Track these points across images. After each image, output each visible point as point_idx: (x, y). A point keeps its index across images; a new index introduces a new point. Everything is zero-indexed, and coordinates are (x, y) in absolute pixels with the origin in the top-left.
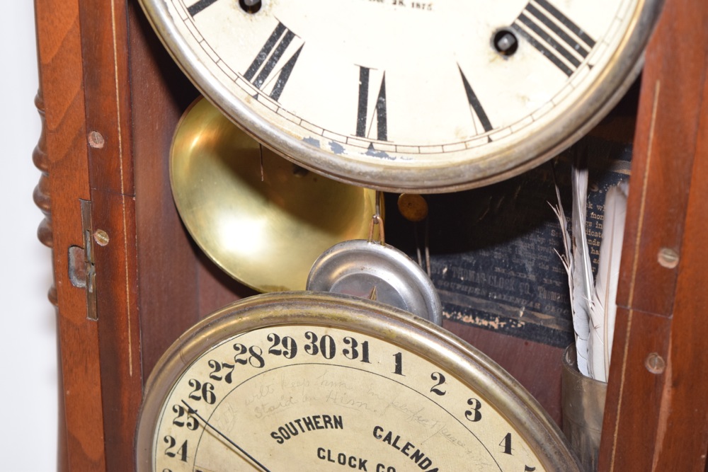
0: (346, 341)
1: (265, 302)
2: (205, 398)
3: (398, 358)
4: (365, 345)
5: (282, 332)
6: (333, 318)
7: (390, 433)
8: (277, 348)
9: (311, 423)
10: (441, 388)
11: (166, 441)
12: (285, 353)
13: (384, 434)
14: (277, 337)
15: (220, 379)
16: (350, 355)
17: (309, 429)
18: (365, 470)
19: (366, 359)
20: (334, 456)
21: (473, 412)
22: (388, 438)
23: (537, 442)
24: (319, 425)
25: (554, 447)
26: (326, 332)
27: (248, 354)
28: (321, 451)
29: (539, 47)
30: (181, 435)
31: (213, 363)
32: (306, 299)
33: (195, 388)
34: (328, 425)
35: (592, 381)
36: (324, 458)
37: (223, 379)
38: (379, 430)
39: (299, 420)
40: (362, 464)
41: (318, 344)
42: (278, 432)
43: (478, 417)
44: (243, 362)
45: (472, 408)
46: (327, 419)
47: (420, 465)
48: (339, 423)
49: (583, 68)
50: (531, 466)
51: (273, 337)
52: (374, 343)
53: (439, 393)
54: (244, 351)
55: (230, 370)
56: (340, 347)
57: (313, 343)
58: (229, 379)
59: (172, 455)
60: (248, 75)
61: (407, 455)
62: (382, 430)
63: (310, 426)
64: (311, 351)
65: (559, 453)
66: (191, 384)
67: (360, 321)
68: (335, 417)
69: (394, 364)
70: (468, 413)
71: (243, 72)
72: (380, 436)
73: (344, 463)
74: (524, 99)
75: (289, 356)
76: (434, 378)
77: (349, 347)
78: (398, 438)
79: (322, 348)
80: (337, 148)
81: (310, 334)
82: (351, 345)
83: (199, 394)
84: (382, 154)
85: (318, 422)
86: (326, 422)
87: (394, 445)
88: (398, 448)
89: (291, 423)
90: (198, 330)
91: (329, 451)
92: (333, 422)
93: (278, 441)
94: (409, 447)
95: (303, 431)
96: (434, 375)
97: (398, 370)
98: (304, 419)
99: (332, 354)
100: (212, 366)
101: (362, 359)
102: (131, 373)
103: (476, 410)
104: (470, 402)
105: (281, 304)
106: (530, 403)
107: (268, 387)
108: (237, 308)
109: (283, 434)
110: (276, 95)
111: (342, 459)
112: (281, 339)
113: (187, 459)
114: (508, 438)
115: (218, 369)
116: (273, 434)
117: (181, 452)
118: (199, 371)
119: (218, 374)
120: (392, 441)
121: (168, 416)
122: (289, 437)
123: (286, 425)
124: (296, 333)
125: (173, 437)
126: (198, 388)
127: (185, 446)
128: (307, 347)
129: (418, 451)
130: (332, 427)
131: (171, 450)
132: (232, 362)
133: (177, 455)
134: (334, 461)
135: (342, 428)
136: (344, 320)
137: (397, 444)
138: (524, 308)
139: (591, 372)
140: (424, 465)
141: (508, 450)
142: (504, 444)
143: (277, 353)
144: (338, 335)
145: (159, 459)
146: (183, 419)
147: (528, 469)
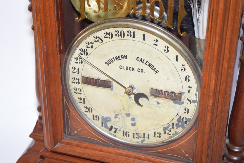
0: (128, 32)
1: (103, 22)
2: (85, 54)
3: (144, 35)
4: (134, 33)
5: (108, 31)
6: (124, 25)
7: (142, 59)
8: (107, 36)
9: (117, 58)
10: (157, 43)
11: (73, 68)
12: (109, 37)
13: (140, 59)
14: (107, 33)
15: (89, 47)
16: (129, 36)
17: (117, 60)
18: (134, 71)
19: (134, 37)
20: (125, 68)
21: (166, 50)
22: (141, 60)
23: (186, 56)
24: (120, 59)
25: (191, 57)
26: (122, 30)
27: (98, 39)
28: (121, 67)
30: (77, 66)
31: (87, 43)
32: (116, 20)
33: (81, 51)
34: (123, 58)
35: (199, 39)
36: (121, 68)
37: (90, 47)
38: (138, 58)
39: (114, 58)
40: (133, 69)
41: (119, 33)
42: (107, 62)
43: (168, 51)
44: (96, 41)
46: (122, 56)
47: (151, 68)
48: (126, 57)
50: (184, 64)
51: (105, 33)
52: (136, 31)
53: (156, 45)
54: (97, 38)
55: (92, 44)
56: (126, 34)
57: (118, 33)
58: (92, 47)
59: (74, 72)
61: (147, 65)
62: (139, 58)
63: (117, 59)
64: (117, 36)
65: (192, 59)
66: (80, 50)
67: (132, 25)
68: (125, 56)
69: (142, 37)
70: (165, 50)
72: (139, 60)
73: (128, 69)
75: (110, 38)
76: (154, 41)
77: (129, 34)
78: (144, 60)
79: (120, 35)
81: (117, 31)
82: (129, 33)
83: (83, 53)
85: (120, 58)
86: (122, 57)
87: (143, 62)
88: (144, 63)
89: (111, 59)
90: (82, 32)
91: (123, 66)
92: (124, 57)
93: (107, 65)
94: (147, 62)
95: (115, 61)
96: (155, 40)
97: (144, 39)
98: (115, 57)
99: (124, 36)
100: (87, 44)
101: (133, 37)
102: (61, 48)
103: (167, 49)
104: (165, 47)
105: (108, 22)
106: (183, 45)
107: (104, 48)
108: (95, 25)
109: (109, 63)
111: (127, 68)
112: (108, 33)
113: (79, 73)
114: (177, 57)
115: (89, 44)
116: (106, 63)
117: (77, 71)
118: (83, 46)
119: (88, 46)
120: (142, 61)
121: (73, 60)
122: (111, 63)
123: (110, 60)
124: (112, 31)
125: (75, 67)
126: (82, 51)
127: (78, 69)
128: (116, 35)
129: (150, 63)
130: (124, 59)
131: (74, 71)
132: (93, 42)
133: (76, 72)
134: (124, 69)
135: (127, 59)
136: (128, 25)
137: (144, 62)
138: (176, 23)
139: (198, 36)
140: (152, 68)
141: (177, 60)
142: (175, 58)
143: (107, 37)
144: (125, 30)
145: (71, 74)
146: (78, 61)
147: (183, 65)
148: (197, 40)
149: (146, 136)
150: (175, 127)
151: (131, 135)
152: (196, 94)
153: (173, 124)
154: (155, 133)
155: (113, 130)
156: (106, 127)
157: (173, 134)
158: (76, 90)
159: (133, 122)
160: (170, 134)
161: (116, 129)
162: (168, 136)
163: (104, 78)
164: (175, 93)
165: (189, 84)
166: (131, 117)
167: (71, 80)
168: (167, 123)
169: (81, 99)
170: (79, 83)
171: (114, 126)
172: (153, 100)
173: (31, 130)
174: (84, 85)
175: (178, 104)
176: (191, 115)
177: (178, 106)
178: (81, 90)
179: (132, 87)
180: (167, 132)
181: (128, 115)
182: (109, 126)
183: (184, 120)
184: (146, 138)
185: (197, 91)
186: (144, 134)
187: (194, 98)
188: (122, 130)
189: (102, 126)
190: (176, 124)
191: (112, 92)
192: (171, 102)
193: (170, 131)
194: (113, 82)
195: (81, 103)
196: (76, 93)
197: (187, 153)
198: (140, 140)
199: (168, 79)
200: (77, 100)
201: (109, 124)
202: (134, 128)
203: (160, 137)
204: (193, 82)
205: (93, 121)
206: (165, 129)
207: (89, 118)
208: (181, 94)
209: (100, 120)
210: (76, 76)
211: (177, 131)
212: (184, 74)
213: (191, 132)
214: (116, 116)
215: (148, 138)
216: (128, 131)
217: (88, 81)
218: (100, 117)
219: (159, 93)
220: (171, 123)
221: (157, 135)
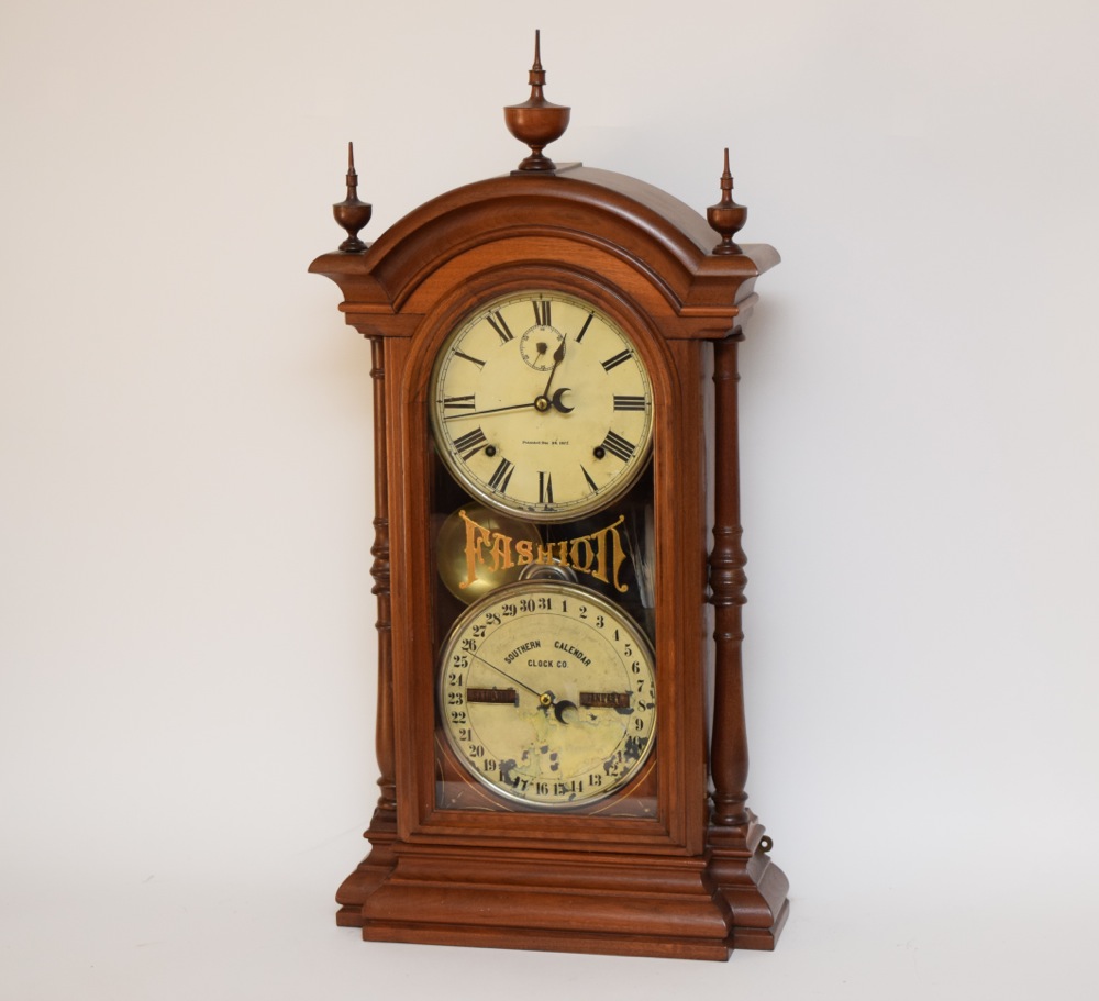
0: (540, 600)
2: (471, 648)
3: (565, 603)
4: (549, 601)
5: (509, 602)
6: (534, 589)
7: (563, 644)
8: (507, 612)
9: (525, 648)
10: (585, 614)
11: (451, 677)
12: (511, 614)
13: (560, 645)
14: (507, 606)
15: (478, 636)
16: (542, 607)
17: (524, 652)
18: (552, 666)
19: (549, 608)
20: (536, 663)
21: (600, 623)
22: (562, 647)
23: (630, 629)
24: (528, 648)
26: (531, 598)
27: (493, 618)
28: (530, 662)
29: (613, 452)
30: (458, 672)
31: (475, 627)
33: (465, 644)
35: (649, 609)
36: (531, 665)
37: (480, 635)
38: (557, 644)
39: (519, 648)
40: (550, 664)
41: (526, 605)
42: (508, 657)
43: (602, 625)
44: (490, 623)
45: (599, 621)
46: (532, 644)
49: (632, 458)
50: (628, 644)
51: (505, 606)
52: (553, 598)
53: (584, 617)
54: (491, 616)
55: (484, 629)
56: (537, 604)
57: (524, 605)
58: (483, 635)
59: (453, 684)
60: (490, 483)
61: (571, 653)
62: (559, 643)
63: (524, 650)
64: (523, 610)
66: (464, 642)
67: (547, 588)
68: (536, 642)
69: (563, 607)
70: (598, 624)
71: (488, 481)
72: (558, 647)
73: (541, 666)
74: (610, 474)
75: (513, 615)
76: (581, 610)
77: (541, 603)
78: (566, 645)
79: (528, 606)
80: (531, 509)
81: (523, 601)
83: (468, 647)
84: (551, 509)
86: (532, 646)
87: (565, 650)
88: (567, 651)
89: (514, 651)
91: (534, 661)
92: (535, 645)
93: (508, 662)
94: (572, 649)
95: (521, 654)
97: (565, 610)
98: (521, 647)
99: (534, 609)
100: (475, 629)
103: (601, 621)
104: (598, 618)
105: (510, 588)
107: (503, 634)
109: (509, 659)
110: (503, 490)
111: (540, 664)
112: (509, 607)
113: (462, 683)
114: (617, 632)
115: (478, 630)
116: (506, 659)
117: (458, 681)
118: (469, 635)
119: (477, 633)
120: (564, 648)
121: (452, 662)
122: (514, 659)
123: (512, 653)
124: (515, 601)
125: (454, 674)
126: (467, 644)
127: (460, 677)
128: (521, 608)
129: (576, 650)
130: (535, 648)
131: (453, 682)
132: (484, 624)
133: (456, 683)
134: (536, 666)
135: (539, 647)
136: (539, 589)
139: (647, 604)
140: (579, 657)
141: (617, 639)
142: (615, 636)
143: (507, 614)
144: (536, 597)
145: (447, 687)
146: (460, 663)
147: (627, 646)
148: (647, 613)
149: (577, 786)
150: (624, 760)
151: (552, 791)
152: (651, 693)
153: (619, 753)
154: (591, 776)
155: (521, 785)
156: (508, 781)
157: (621, 773)
158: (456, 715)
159: (553, 763)
160: (615, 775)
161: (525, 783)
162: (613, 778)
163: (504, 684)
164: (619, 695)
165: (640, 676)
166: (549, 753)
167: (447, 699)
168: (609, 754)
169: (464, 732)
170: (461, 702)
171: (523, 778)
172: (584, 713)
173: (367, 826)
174: (469, 705)
175: (625, 713)
176: (648, 732)
177: (625, 717)
178: (464, 715)
179: (550, 693)
180: (611, 770)
181: (545, 750)
182: (513, 780)
183: (637, 742)
184: (577, 790)
185: (652, 686)
186: (573, 783)
187: (649, 700)
188: (535, 782)
189: (501, 780)
190: (626, 753)
191: (517, 710)
192: (613, 712)
193: (616, 768)
194: (520, 691)
195: (464, 739)
196: (456, 722)
197: (647, 807)
198: (566, 797)
199: (606, 672)
200: (458, 735)
201: (513, 775)
202: (555, 775)
203: (600, 783)
204: (645, 672)
205: (486, 773)
206: (607, 766)
207: (478, 769)
208: (629, 694)
209: (498, 770)
210: (457, 690)
211: (627, 765)
212: (630, 661)
213: (650, 762)
214: (524, 758)
215: (581, 790)
216: (547, 782)
217: (479, 695)
218: (498, 763)
219: (593, 700)
220: (615, 754)
221: (595, 780)
